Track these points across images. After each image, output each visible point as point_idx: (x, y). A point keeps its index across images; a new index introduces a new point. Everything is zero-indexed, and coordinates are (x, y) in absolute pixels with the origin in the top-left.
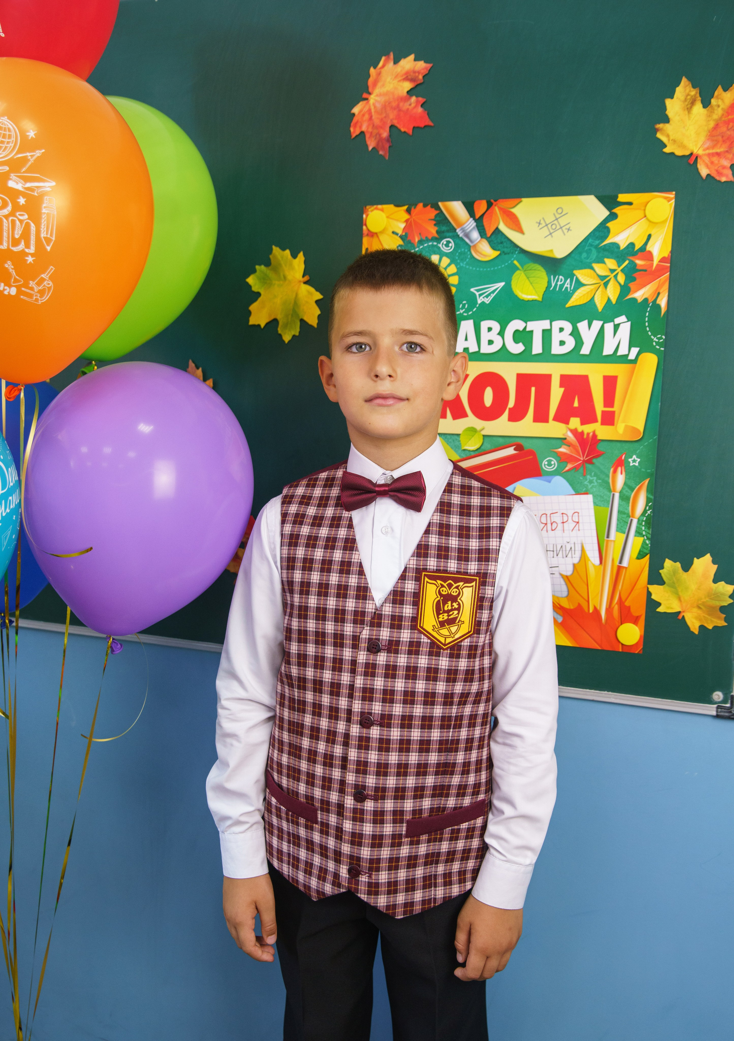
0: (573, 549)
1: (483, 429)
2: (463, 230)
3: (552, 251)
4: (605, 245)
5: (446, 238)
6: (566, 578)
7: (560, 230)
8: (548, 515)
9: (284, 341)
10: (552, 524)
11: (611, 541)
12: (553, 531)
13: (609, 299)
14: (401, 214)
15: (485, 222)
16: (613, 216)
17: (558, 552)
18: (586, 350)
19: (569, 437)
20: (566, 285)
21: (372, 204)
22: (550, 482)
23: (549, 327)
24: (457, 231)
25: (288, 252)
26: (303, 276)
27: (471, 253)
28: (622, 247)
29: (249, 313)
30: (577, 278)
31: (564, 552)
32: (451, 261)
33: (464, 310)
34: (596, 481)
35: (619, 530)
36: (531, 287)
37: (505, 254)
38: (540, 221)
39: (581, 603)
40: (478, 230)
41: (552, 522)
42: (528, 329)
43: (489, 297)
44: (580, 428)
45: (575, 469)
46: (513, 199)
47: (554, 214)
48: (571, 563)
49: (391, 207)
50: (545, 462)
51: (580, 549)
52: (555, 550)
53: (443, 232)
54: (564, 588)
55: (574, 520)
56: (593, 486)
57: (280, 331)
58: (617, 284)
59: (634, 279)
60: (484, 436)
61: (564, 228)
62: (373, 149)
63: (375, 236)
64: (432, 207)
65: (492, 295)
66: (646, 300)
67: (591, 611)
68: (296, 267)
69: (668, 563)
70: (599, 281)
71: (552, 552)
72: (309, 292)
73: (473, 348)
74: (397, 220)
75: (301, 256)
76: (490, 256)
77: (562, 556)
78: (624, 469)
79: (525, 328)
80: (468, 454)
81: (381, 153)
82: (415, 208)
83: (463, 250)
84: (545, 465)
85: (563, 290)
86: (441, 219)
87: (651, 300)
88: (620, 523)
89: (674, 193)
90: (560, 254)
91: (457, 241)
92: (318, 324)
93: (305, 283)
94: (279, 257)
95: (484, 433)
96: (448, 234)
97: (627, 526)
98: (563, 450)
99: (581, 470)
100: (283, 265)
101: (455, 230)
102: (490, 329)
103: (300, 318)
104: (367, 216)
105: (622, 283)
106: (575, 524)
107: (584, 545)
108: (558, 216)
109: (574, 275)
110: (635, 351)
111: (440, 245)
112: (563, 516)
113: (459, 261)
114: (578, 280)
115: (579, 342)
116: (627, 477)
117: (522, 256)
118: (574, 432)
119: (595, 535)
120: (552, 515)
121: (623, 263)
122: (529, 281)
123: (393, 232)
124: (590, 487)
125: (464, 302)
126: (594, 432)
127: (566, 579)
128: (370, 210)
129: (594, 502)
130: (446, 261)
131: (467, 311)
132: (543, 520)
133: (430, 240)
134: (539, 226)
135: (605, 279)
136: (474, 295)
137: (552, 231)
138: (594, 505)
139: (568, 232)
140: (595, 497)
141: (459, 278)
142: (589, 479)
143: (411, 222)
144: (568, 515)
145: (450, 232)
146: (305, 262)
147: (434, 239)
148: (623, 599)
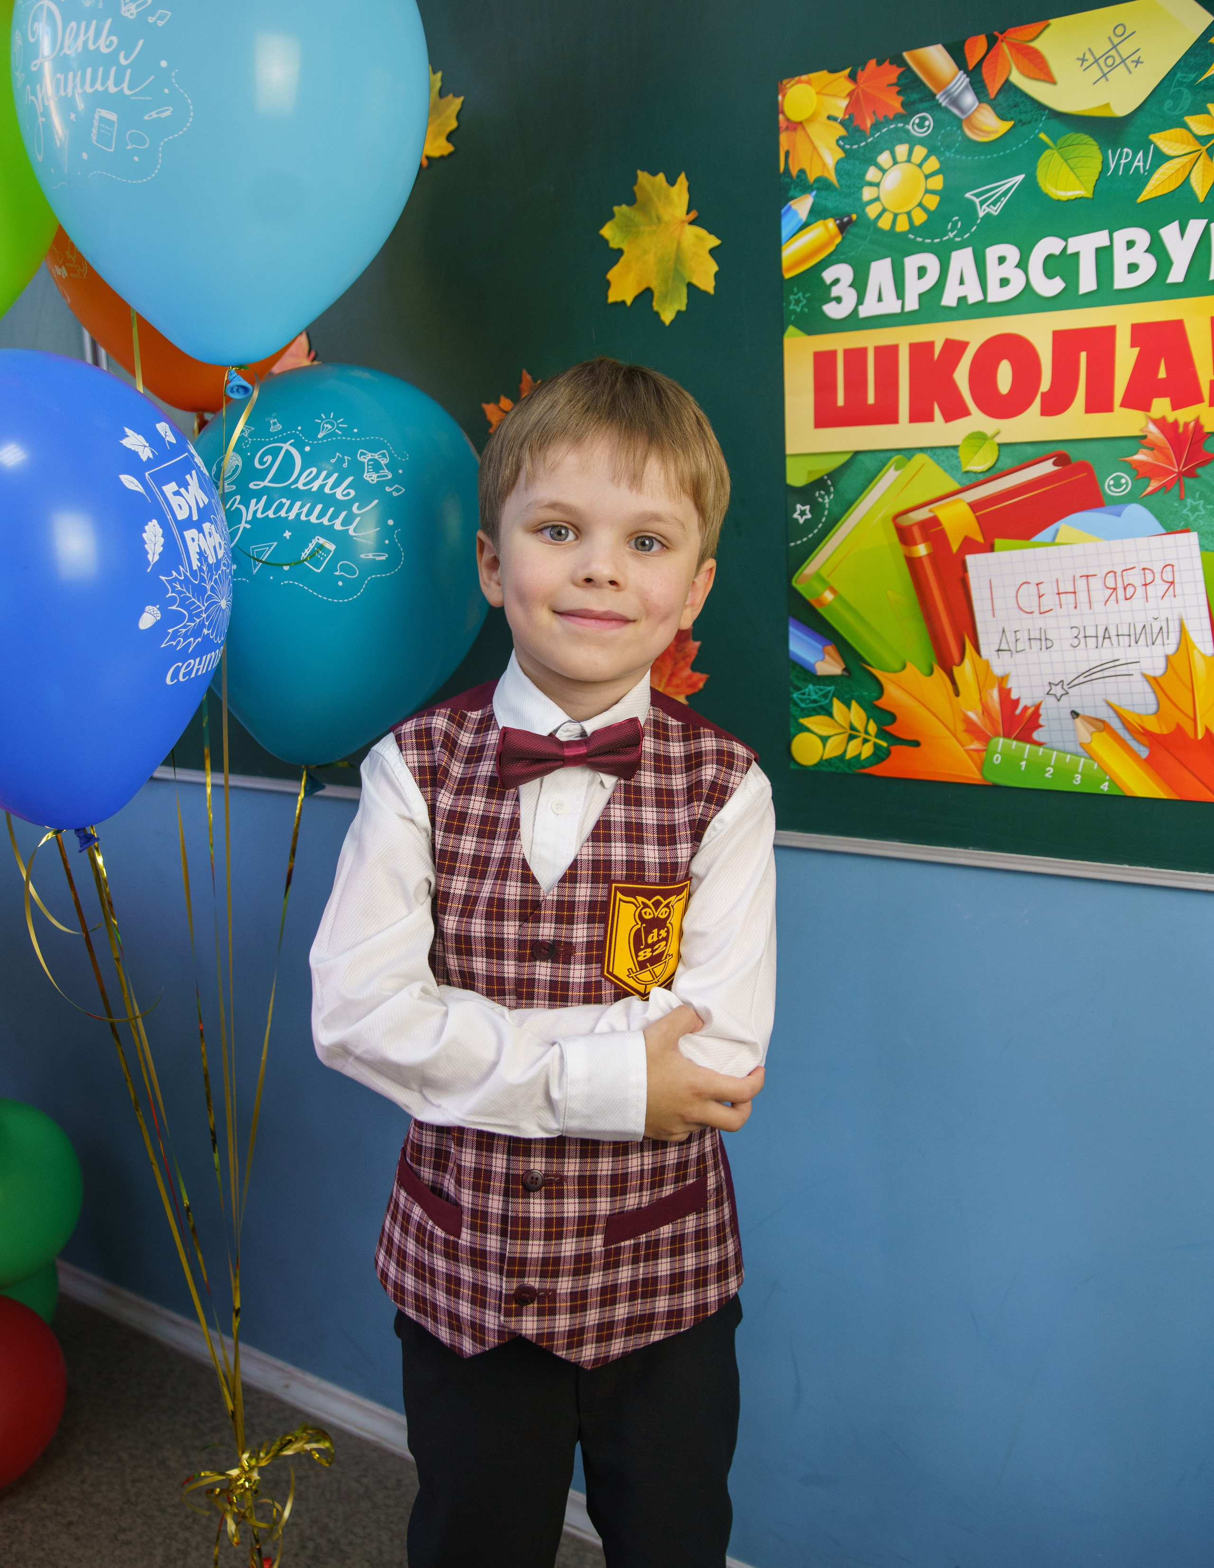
0: (1165, 630)
1: (998, 433)
2: (948, 94)
3: (1108, 105)
4: (1207, 79)
5: (919, 112)
6: (1153, 682)
7: (1123, 65)
8: (1119, 574)
9: (663, 323)
10: (1125, 589)
12: (1129, 601)
14: (841, 82)
15: (987, 72)
17: (1138, 636)
18: (1177, 275)
19: (1152, 433)
20: (1136, 164)
21: (793, 75)
22: (1119, 515)
23: (1107, 243)
24: (938, 97)
25: (661, 177)
26: (688, 213)
27: (962, 131)
29: (608, 285)
30: (1156, 148)
31: (1149, 636)
32: (929, 151)
33: (956, 232)
34: (1204, 506)
36: (1072, 176)
37: (1024, 124)
38: (1084, 54)
39: (1181, 723)
40: (974, 89)
41: (1126, 585)
42: (1070, 251)
43: (999, 204)
44: (1171, 416)
45: (1163, 490)
46: (1033, 25)
47: (1110, 38)
48: (1162, 654)
49: (824, 73)
50: (1110, 481)
51: (1177, 629)
52: (1132, 632)
53: (914, 103)
54: (1151, 699)
55: (1166, 579)
56: (1198, 516)
57: (656, 307)
60: (999, 445)
61: (1128, 62)
63: (799, 128)
64: (891, 63)
65: (1002, 199)
67: (1200, 737)
68: (677, 199)
70: (1198, 147)
71: (1128, 637)
73: (974, 295)
74: (834, 96)
75: (682, 181)
76: (996, 132)
77: (1145, 644)
79: (1065, 248)
80: (974, 479)
82: (862, 70)
83: (949, 128)
84: (1109, 486)
85: (1133, 171)
86: (908, 81)
90: (1121, 110)
91: (939, 114)
92: (715, 288)
93: (691, 223)
94: (649, 188)
95: (1000, 439)
96: (921, 106)
98: (1140, 457)
99: (1176, 489)
100: (656, 199)
101: (934, 95)
102: (1002, 260)
103: (687, 281)
104: (784, 96)
106: (1167, 585)
107: (1185, 622)
108: (1116, 40)
109: (1151, 142)
111: (910, 127)
112: (1144, 574)
113: (942, 149)
114: (1157, 150)
115: (1164, 262)
117: (1053, 123)
118: (1161, 423)
119: (1205, 603)
120: (1124, 573)
122: (1068, 164)
123: (830, 118)
124: (1192, 518)
125: (956, 218)
126: (1197, 421)
127: (1155, 682)
128: (788, 86)
129: (1200, 544)
130: (920, 152)
131: (960, 234)
132: (1110, 583)
133: (891, 120)
134: (1082, 65)
135: (1209, 141)
136: (972, 203)
137: (1106, 70)
138: (1201, 551)
139: (1136, 67)
140: (1202, 534)
141: (944, 178)
142: (1191, 504)
143: (858, 93)
144: (1155, 571)
145: (926, 101)
146: (689, 189)
147: (899, 117)
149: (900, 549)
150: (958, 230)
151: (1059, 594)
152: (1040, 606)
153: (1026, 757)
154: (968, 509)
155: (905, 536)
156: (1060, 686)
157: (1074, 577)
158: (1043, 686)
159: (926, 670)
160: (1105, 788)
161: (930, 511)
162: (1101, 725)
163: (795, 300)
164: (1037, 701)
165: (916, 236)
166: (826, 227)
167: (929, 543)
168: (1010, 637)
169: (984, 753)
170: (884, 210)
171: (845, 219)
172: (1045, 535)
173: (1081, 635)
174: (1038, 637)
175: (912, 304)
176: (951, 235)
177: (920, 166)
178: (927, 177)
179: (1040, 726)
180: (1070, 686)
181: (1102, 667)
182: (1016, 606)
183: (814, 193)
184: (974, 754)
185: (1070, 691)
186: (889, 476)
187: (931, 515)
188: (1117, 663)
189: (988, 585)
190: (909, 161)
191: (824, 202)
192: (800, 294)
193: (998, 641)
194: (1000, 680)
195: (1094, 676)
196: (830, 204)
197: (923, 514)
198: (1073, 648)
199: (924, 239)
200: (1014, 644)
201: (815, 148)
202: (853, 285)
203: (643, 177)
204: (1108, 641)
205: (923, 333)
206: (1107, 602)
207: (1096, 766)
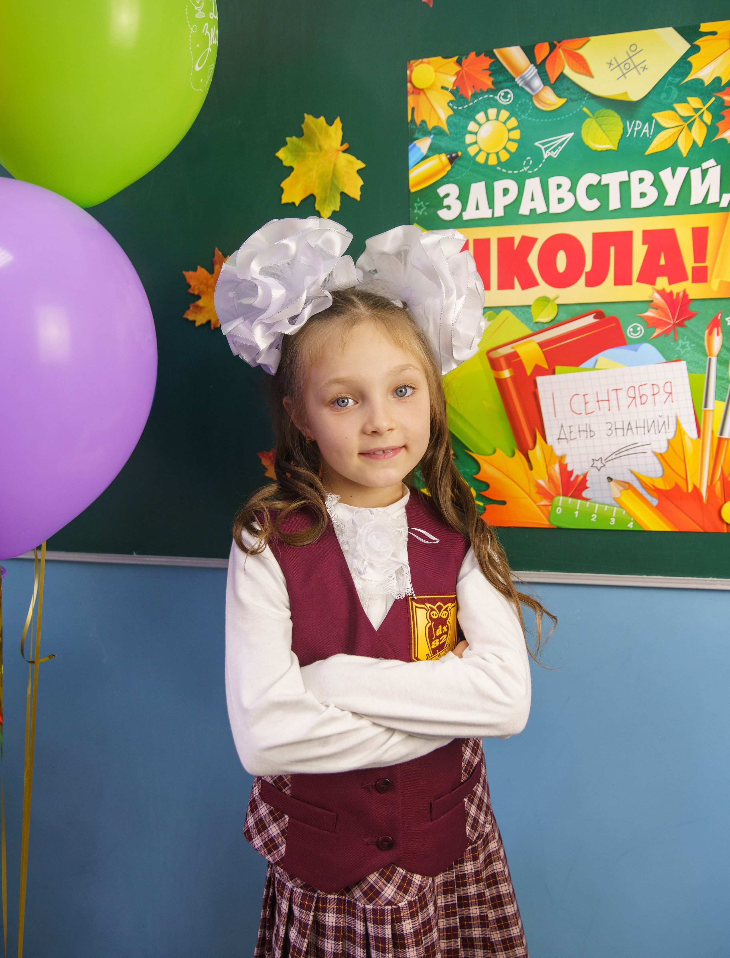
0: (666, 423)
1: (557, 298)
2: (523, 79)
3: (626, 93)
4: (687, 82)
5: (503, 89)
6: (659, 457)
7: (635, 69)
8: (637, 388)
10: (641, 397)
11: (710, 410)
12: (643, 405)
13: (694, 142)
14: (450, 65)
15: (548, 66)
16: (695, 49)
17: (649, 428)
18: (670, 201)
19: (656, 298)
20: (644, 131)
21: (417, 58)
22: (636, 350)
23: (627, 179)
24: (516, 80)
25: (322, 119)
26: (342, 144)
27: (533, 103)
28: (707, 82)
29: (282, 190)
30: (656, 122)
31: (656, 427)
32: (510, 114)
33: (528, 167)
34: (690, 345)
35: (718, 397)
36: (604, 135)
37: (573, 101)
38: (611, 61)
39: (677, 483)
40: (540, 77)
41: (641, 394)
42: (603, 183)
43: (557, 150)
44: (668, 288)
45: (664, 334)
46: (579, 39)
47: (627, 52)
48: (665, 439)
49: (439, 58)
50: (630, 329)
51: (674, 422)
52: (646, 425)
53: (500, 82)
54: (659, 467)
55: (666, 391)
56: (686, 351)
57: (318, 207)
58: (703, 125)
59: (723, 118)
60: (558, 305)
61: (639, 67)
63: (422, 93)
64: (485, 55)
65: (559, 147)
67: (690, 491)
68: (333, 135)
70: (682, 123)
71: (642, 428)
72: (349, 161)
73: (541, 208)
74: (446, 74)
75: (338, 123)
76: (555, 105)
78: (721, 330)
79: (600, 181)
80: (541, 327)
82: (466, 58)
83: (524, 100)
84: (630, 332)
85: (641, 135)
86: (496, 68)
88: (719, 390)
90: (635, 96)
91: (517, 91)
92: (361, 196)
93: (344, 152)
94: (313, 126)
95: (559, 301)
96: (505, 85)
97: (727, 392)
98: (648, 314)
99: (672, 334)
100: (318, 134)
101: (514, 79)
102: (559, 186)
103: (341, 191)
104: (411, 72)
105: (709, 123)
106: (668, 395)
107: (679, 418)
108: (631, 54)
109: (653, 118)
111: (497, 98)
112: (653, 388)
113: (519, 113)
114: (657, 123)
115: (662, 193)
116: (725, 338)
117: (592, 102)
118: (662, 293)
119: (691, 405)
120: (640, 387)
121: (709, 101)
122: (602, 128)
123: (443, 88)
124: (682, 353)
125: (528, 158)
126: (684, 292)
127: (661, 457)
128: (414, 65)
129: (688, 369)
130: (504, 114)
131: (531, 168)
132: (631, 394)
133: (485, 92)
134: (610, 67)
135: (689, 120)
136: (540, 149)
137: (625, 71)
138: (688, 373)
139: (643, 71)
140: (689, 363)
141: (521, 132)
142: (682, 343)
143: (462, 74)
144: (659, 386)
145: (508, 82)
146: (343, 129)
147: (490, 91)
148: (726, 474)
149: (491, 374)
150: (530, 166)
151: (598, 401)
152: (586, 409)
153: (578, 508)
154: (538, 347)
155: (495, 364)
156: (600, 461)
157: (608, 390)
158: (589, 461)
159: (510, 454)
160: (631, 526)
161: (512, 348)
162: (627, 485)
163: (418, 207)
164: (585, 472)
165: (502, 168)
166: (440, 160)
167: (511, 369)
168: (567, 430)
169: (550, 507)
170: (480, 150)
171: (454, 155)
172: (588, 364)
173: (613, 428)
174: (585, 430)
175: (499, 212)
176: (525, 169)
177: (505, 123)
178: (509, 131)
179: (587, 488)
180: (606, 461)
181: (627, 448)
182: (570, 409)
183: (432, 136)
184: (543, 508)
185: (607, 464)
187: (512, 351)
188: (636, 445)
189: (551, 396)
190: (497, 119)
191: (439, 143)
192: (422, 203)
193: (559, 433)
194: (560, 458)
195: (621, 454)
196: (443, 145)
197: (507, 350)
198: (607, 436)
199: (507, 170)
200: (569, 435)
201: (432, 107)
202: (457, 199)
203: (309, 119)
204: (630, 431)
205: (506, 231)
206: (629, 406)
207: (624, 512)
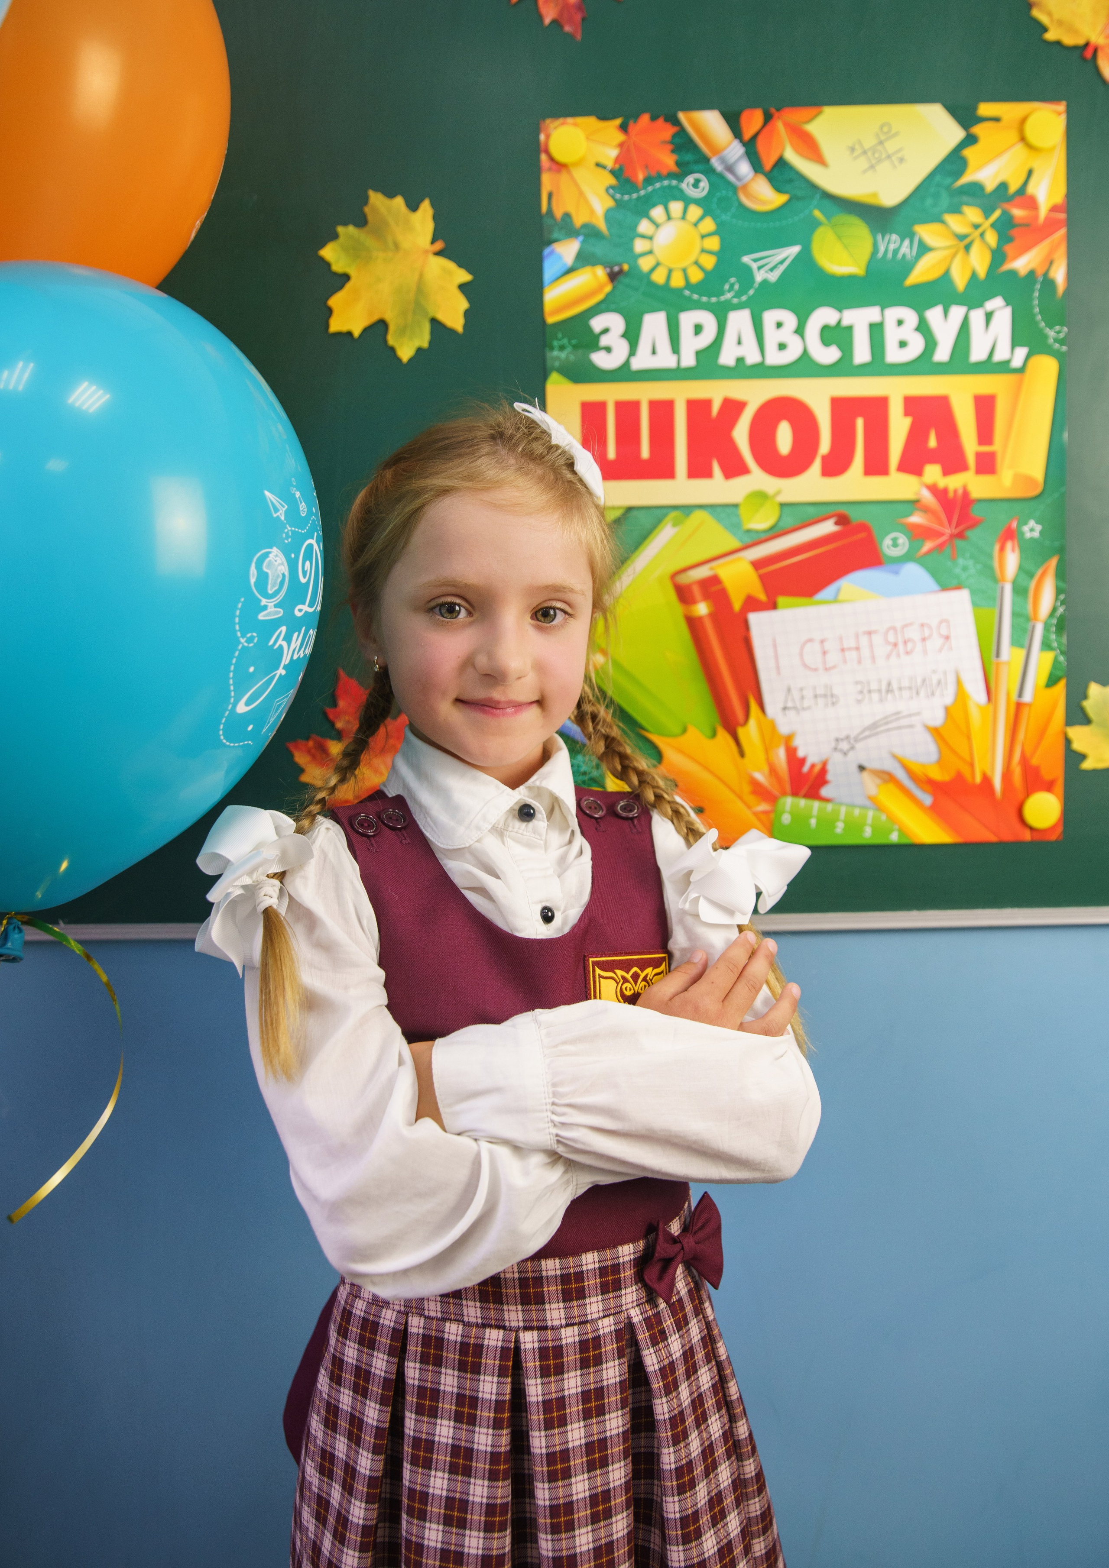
0: (942, 681)
1: (778, 493)
2: (723, 160)
3: (875, 195)
4: (962, 186)
5: (692, 172)
6: (934, 732)
7: (888, 160)
8: (899, 630)
9: (399, 360)
10: (905, 643)
11: (1004, 662)
12: (908, 656)
13: (975, 273)
14: (610, 131)
15: (761, 146)
16: (971, 140)
17: (918, 689)
18: (942, 354)
19: (925, 497)
20: (903, 250)
21: (555, 116)
22: (896, 573)
23: (879, 319)
24: (713, 162)
25: (399, 201)
26: (433, 242)
27: (738, 198)
28: (990, 186)
29: (330, 311)
30: (921, 238)
31: (928, 688)
32: (704, 212)
33: (732, 294)
34: (974, 566)
35: (1016, 642)
36: (845, 252)
37: (798, 199)
38: (854, 145)
39: (960, 770)
40: (749, 159)
41: (906, 639)
42: (845, 322)
43: (775, 271)
44: (943, 482)
45: (937, 550)
46: (807, 109)
47: (877, 135)
48: (942, 705)
49: (593, 119)
50: (888, 542)
51: (955, 681)
52: (913, 685)
53: (688, 163)
54: (933, 747)
55: (942, 633)
56: (969, 575)
57: (391, 340)
58: (986, 248)
59: (1013, 239)
60: (780, 504)
61: (894, 158)
62: (554, 22)
63: (564, 170)
64: (666, 121)
65: (780, 267)
66: (1032, 273)
67: (979, 781)
68: (418, 226)
69: (1094, 690)
70: (956, 243)
71: (909, 690)
72: (445, 269)
73: (753, 357)
74: (603, 143)
75: (426, 208)
76: (773, 203)
77: (925, 696)
78: (1018, 543)
80: (755, 538)
81: (568, 29)
82: (636, 123)
84: (888, 547)
85: (900, 256)
86: (683, 141)
87: (1040, 272)
88: (1016, 632)
89: (1064, 103)
90: (890, 198)
91: (714, 178)
92: (465, 327)
93: (438, 253)
94: (383, 210)
95: (784, 498)
96: (695, 167)
97: (1027, 635)
98: (916, 519)
99: (948, 550)
100: (392, 224)
101: (707, 160)
103: (432, 314)
104: (548, 137)
105: (994, 246)
106: (944, 640)
107: (962, 674)
108: (883, 138)
109: (917, 233)
110: (1021, 353)
111: (684, 186)
112: (922, 629)
113: (718, 211)
115: (931, 342)
116: (1023, 557)
117: (826, 203)
118: (933, 489)
119: (979, 654)
120: (904, 629)
121: (992, 214)
122: (842, 242)
123: (598, 165)
124: (964, 576)
126: (965, 488)
127: (936, 732)
128: (552, 126)
129: (971, 600)
130: (695, 212)
131: (738, 295)
132: (891, 638)
133: (664, 176)
134: (852, 154)
135: (966, 240)
136: (748, 269)
137: (874, 162)
138: (972, 606)
139: (900, 164)
140: (974, 592)
141: (721, 240)
142: (963, 564)
143: (630, 145)
144: (932, 626)
145: (701, 164)
146: (435, 218)
147: (671, 175)
148: (1028, 753)
149: (678, 609)
150: (736, 292)
151: (843, 650)
152: (824, 662)
153: (815, 812)
154: (750, 569)
155: (684, 594)
156: (846, 741)
157: (856, 633)
158: (830, 742)
159: (709, 733)
160: (894, 838)
161: (711, 569)
162: (886, 777)
163: (559, 346)
164: (824, 758)
165: (692, 292)
166: (595, 275)
167: (710, 602)
168: (796, 694)
169: (772, 816)
170: (658, 264)
171: (616, 269)
172: (827, 593)
173: (865, 691)
174: (824, 693)
175: (688, 360)
176: (729, 296)
177: (696, 225)
178: (703, 237)
179: (828, 782)
180: (857, 740)
181: (886, 720)
182: (801, 663)
183: (581, 238)
184: (763, 817)
185: (859, 746)
186: (666, 534)
187: (713, 573)
188: (900, 716)
189: (771, 645)
190: (683, 218)
191: (592, 249)
192: (567, 341)
193: (784, 700)
194: (787, 738)
195: (879, 729)
196: (598, 252)
197: (703, 573)
198: (857, 703)
199: (700, 296)
200: (800, 702)
201: (581, 194)
202: (624, 336)
203: (376, 199)
204: (890, 696)
205: (700, 390)
206: (888, 656)
207: (884, 817)
